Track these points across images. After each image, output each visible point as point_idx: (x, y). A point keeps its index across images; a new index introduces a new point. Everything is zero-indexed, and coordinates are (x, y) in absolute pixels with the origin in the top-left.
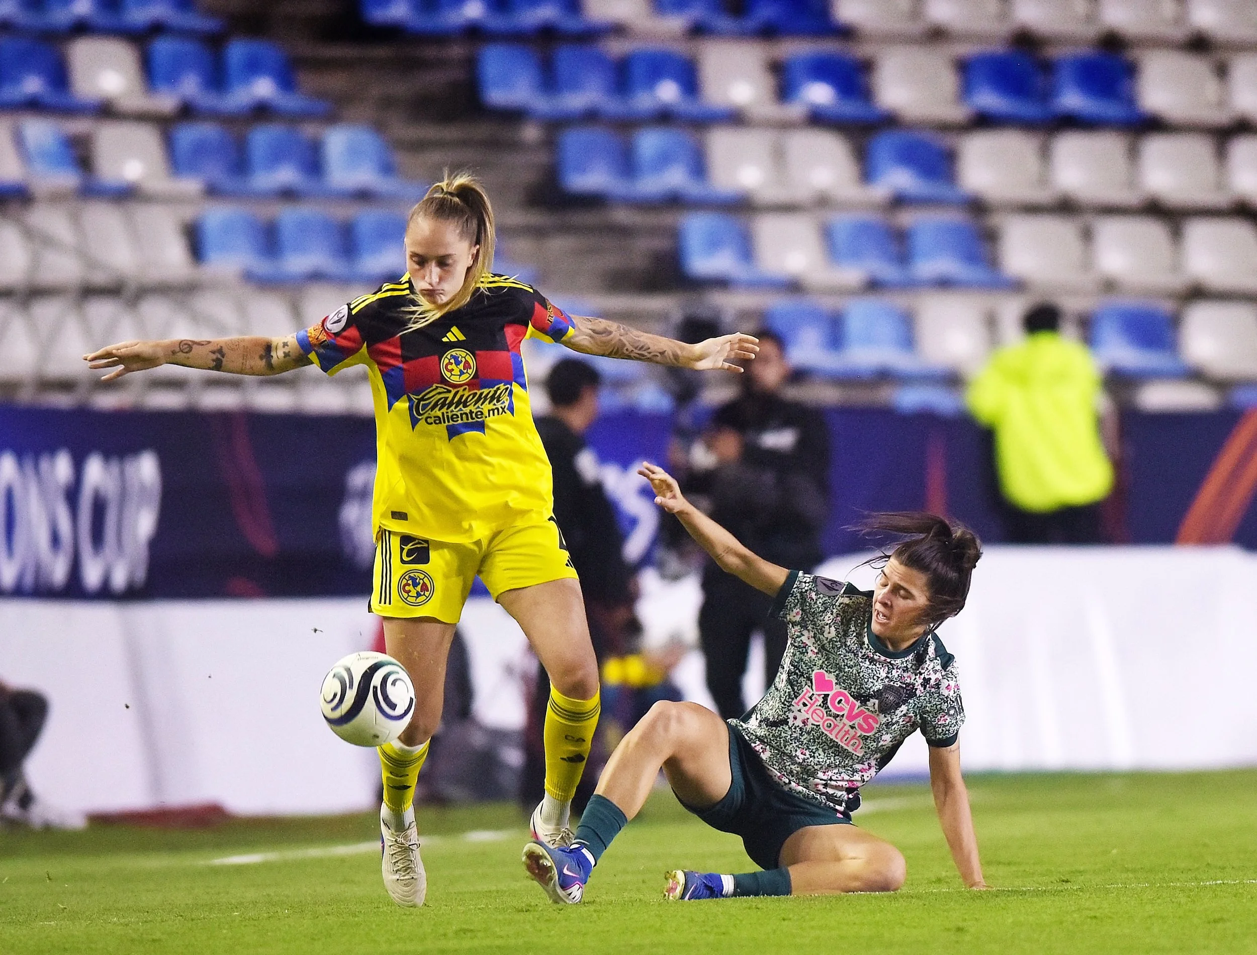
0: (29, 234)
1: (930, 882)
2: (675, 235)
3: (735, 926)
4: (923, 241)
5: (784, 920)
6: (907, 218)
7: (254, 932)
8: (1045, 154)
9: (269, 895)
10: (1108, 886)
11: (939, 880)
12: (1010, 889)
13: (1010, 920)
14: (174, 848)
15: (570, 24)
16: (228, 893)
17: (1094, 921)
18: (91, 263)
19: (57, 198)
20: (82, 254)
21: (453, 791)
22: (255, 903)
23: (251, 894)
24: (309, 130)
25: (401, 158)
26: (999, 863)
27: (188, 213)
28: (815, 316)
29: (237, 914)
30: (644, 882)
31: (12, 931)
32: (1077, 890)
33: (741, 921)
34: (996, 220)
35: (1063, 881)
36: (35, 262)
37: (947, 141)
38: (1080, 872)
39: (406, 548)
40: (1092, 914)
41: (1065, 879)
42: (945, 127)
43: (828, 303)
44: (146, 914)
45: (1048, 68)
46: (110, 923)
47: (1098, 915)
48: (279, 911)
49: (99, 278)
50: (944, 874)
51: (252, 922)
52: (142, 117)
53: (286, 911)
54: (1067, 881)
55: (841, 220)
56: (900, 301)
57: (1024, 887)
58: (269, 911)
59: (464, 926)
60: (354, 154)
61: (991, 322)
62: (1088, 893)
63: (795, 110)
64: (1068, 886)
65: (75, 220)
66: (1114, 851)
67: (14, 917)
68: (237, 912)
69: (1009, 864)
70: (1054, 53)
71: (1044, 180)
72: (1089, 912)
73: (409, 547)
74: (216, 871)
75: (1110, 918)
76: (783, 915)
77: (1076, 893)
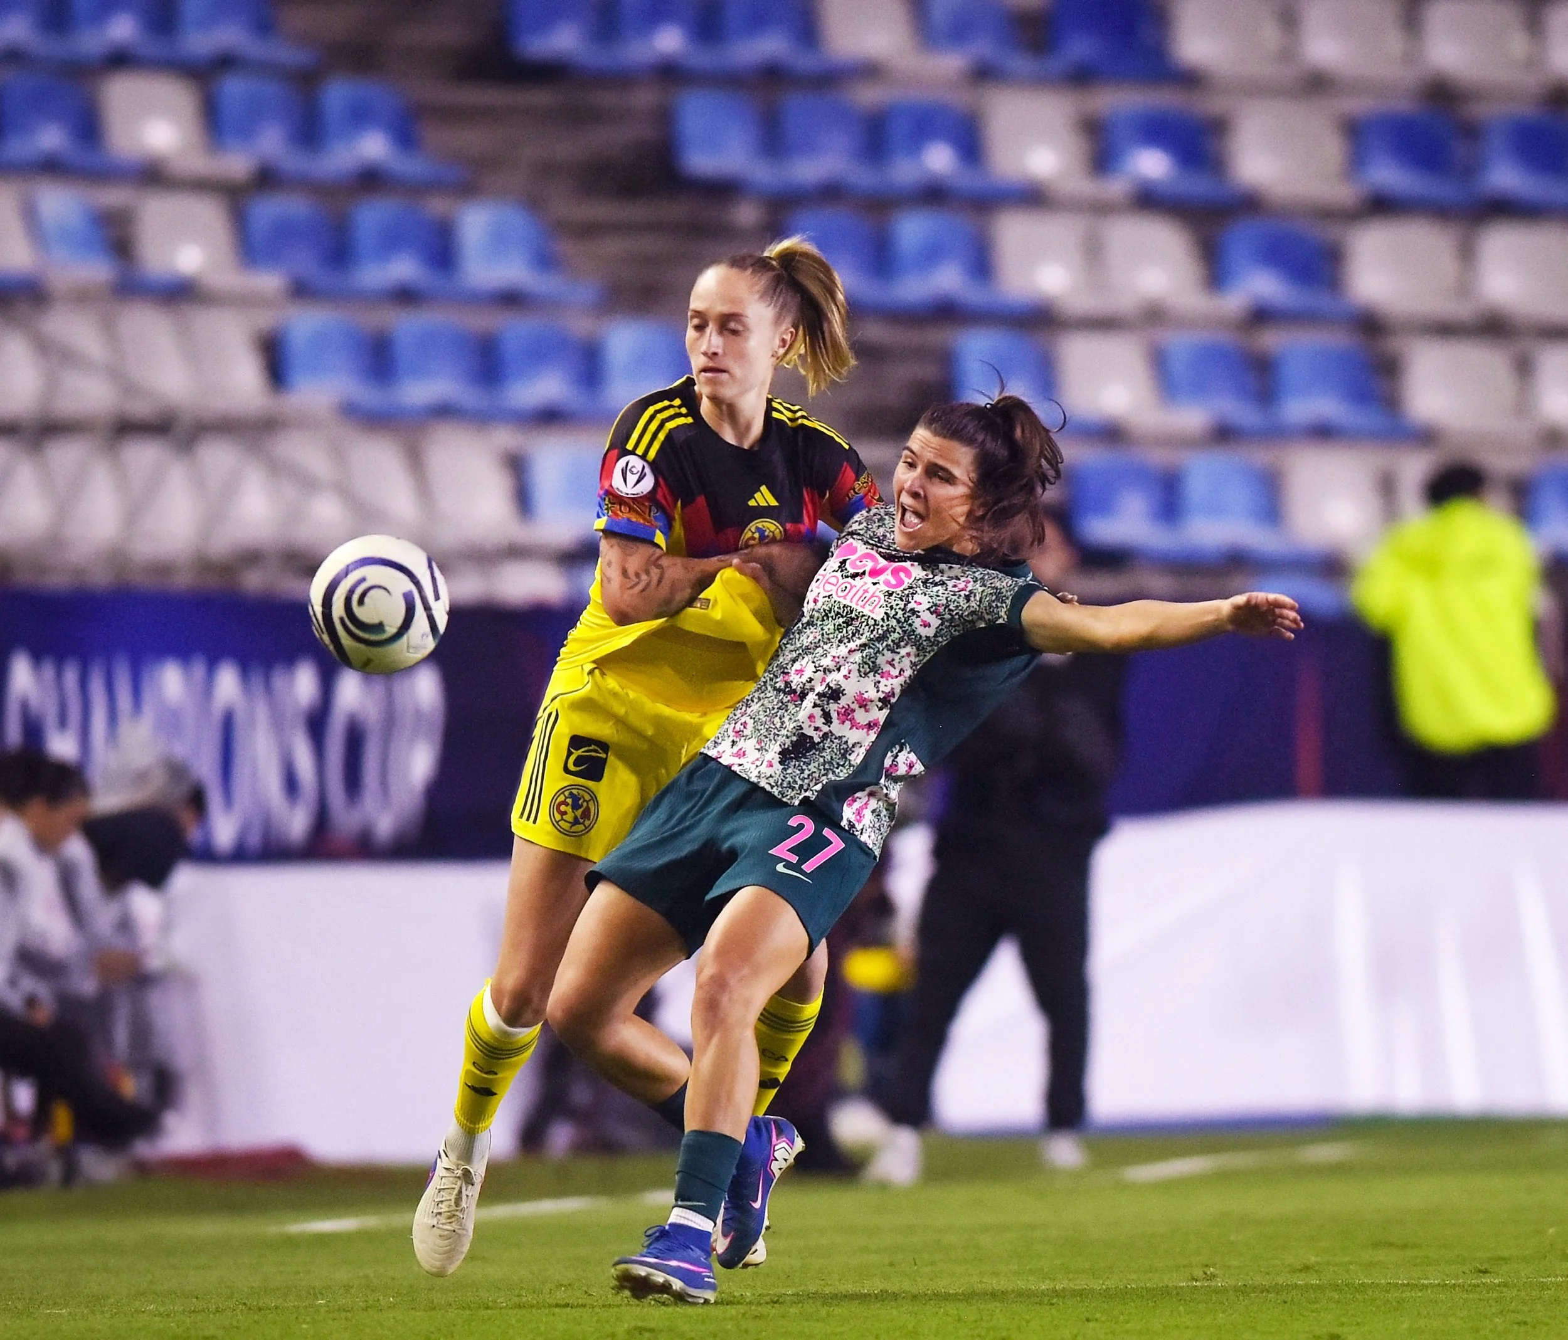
0: (44, 347)
1: (1294, 1271)
2: (947, 360)
3: (1019, 1328)
4: (1293, 371)
5: (1088, 1320)
6: (1272, 340)
7: (346, 1328)
8: (1467, 253)
9: (366, 1277)
10: (1542, 1280)
11: (1306, 1268)
12: (1405, 1282)
13: (1405, 1326)
14: (235, 1208)
15: (804, 62)
16: (309, 1272)
17: (1523, 1328)
18: (129, 388)
19: (82, 297)
20: (116, 374)
21: (626, 1134)
22: (348, 1288)
23: (342, 1275)
24: (437, 206)
25: (566, 247)
26: (1391, 1245)
27: (265, 320)
28: (1140, 476)
29: (321, 1302)
30: (892, 1264)
31: (8, 1323)
32: (1499, 1286)
33: (1028, 1322)
34: (1395, 344)
35: (1480, 1271)
36: (52, 385)
37: (1331, 232)
38: (1504, 1259)
39: (576, 754)
40: (1520, 1318)
41: (1483, 1268)
42: (1329, 214)
43: (1158, 458)
44: (194, 1300)
45: (1472, 132)
46: (143, 1312)
47: (1529, 1320)
48: (381, 1298)
49: (141, 409)
50: (1313, 1259)
51: (344, 1315)
52: (201, 185)
53: (391, 1299)
54: (1485, 1272)
55: (1179, 342)
56: (1260, 456)
57: (1427, 1278)
58: (367, 1299)
59: (640, 1324)
60: (499, 240)
61: (1387, 487)
62: (1515, 1289)
63: (1116, 187)
64: (1487, 1280)
65: (108, 327)
66: (1551, 1231)
67: (10, 1303)
68: (322, 1300)
69: (1405, 1246)
70: (1481, 111)
71: (1465, 287)
72: (1516, 1315)
73: (580, 752)
74: (292, 1243)
75: (1547, 1324)
76: (1087, 1315)
77: (1498, 1288)
